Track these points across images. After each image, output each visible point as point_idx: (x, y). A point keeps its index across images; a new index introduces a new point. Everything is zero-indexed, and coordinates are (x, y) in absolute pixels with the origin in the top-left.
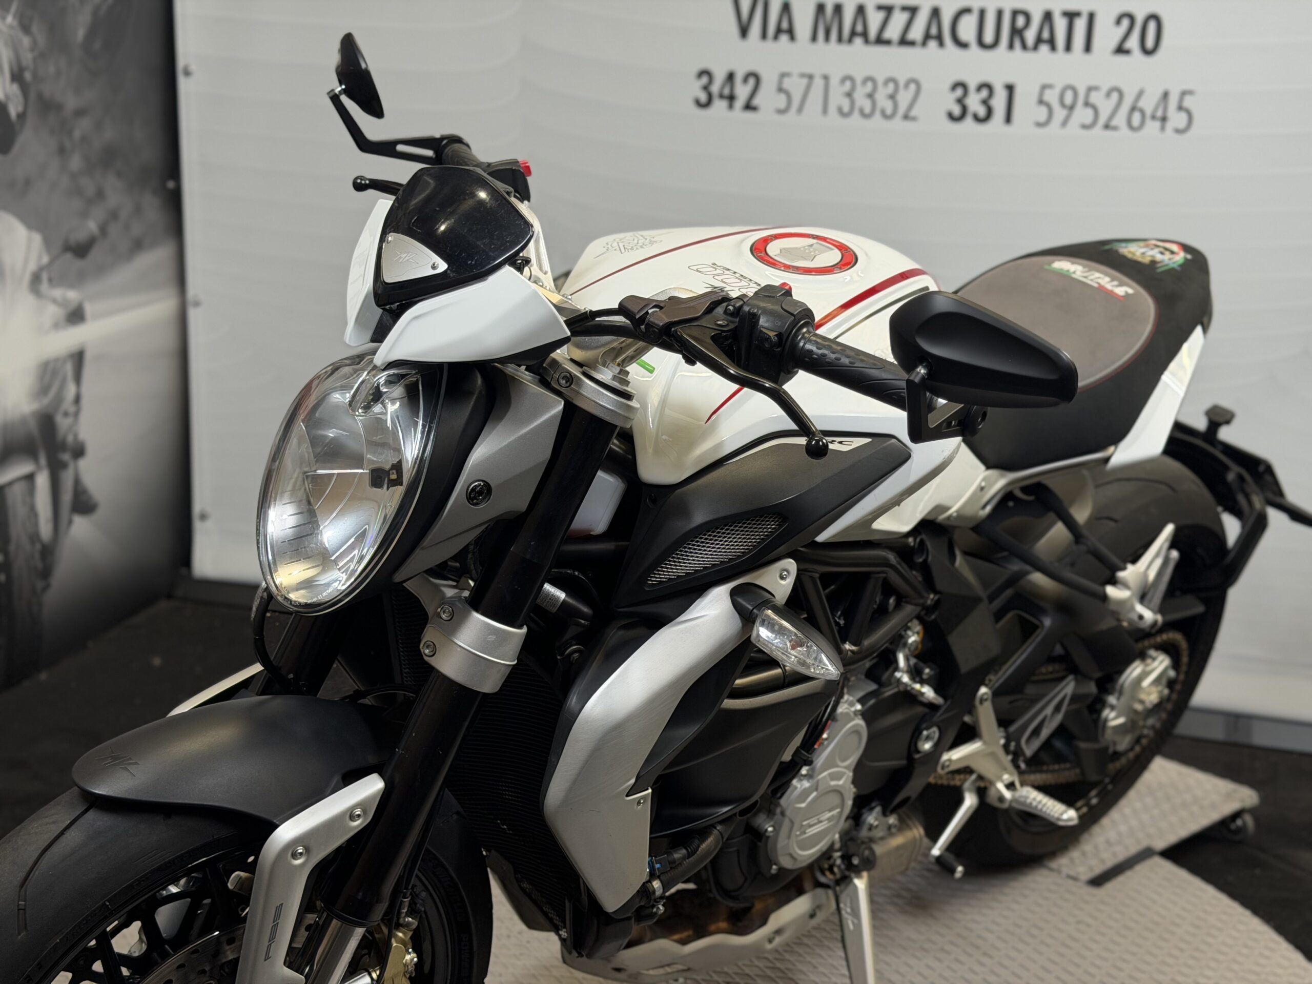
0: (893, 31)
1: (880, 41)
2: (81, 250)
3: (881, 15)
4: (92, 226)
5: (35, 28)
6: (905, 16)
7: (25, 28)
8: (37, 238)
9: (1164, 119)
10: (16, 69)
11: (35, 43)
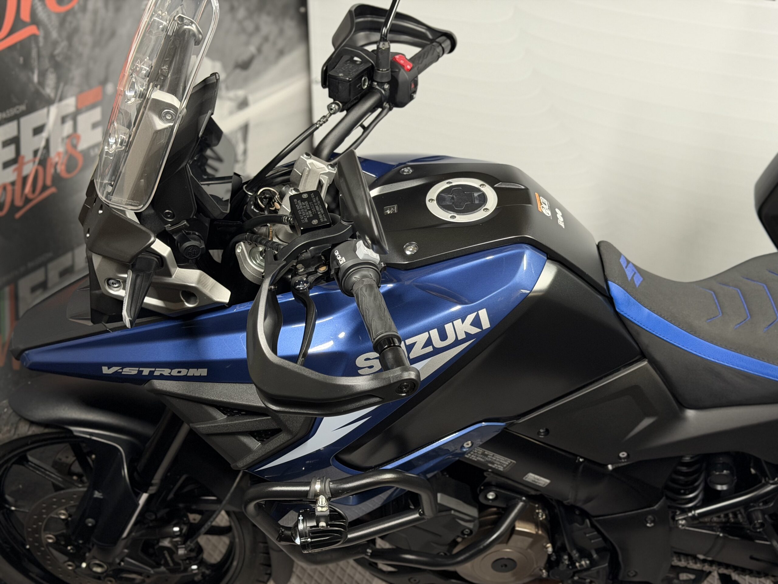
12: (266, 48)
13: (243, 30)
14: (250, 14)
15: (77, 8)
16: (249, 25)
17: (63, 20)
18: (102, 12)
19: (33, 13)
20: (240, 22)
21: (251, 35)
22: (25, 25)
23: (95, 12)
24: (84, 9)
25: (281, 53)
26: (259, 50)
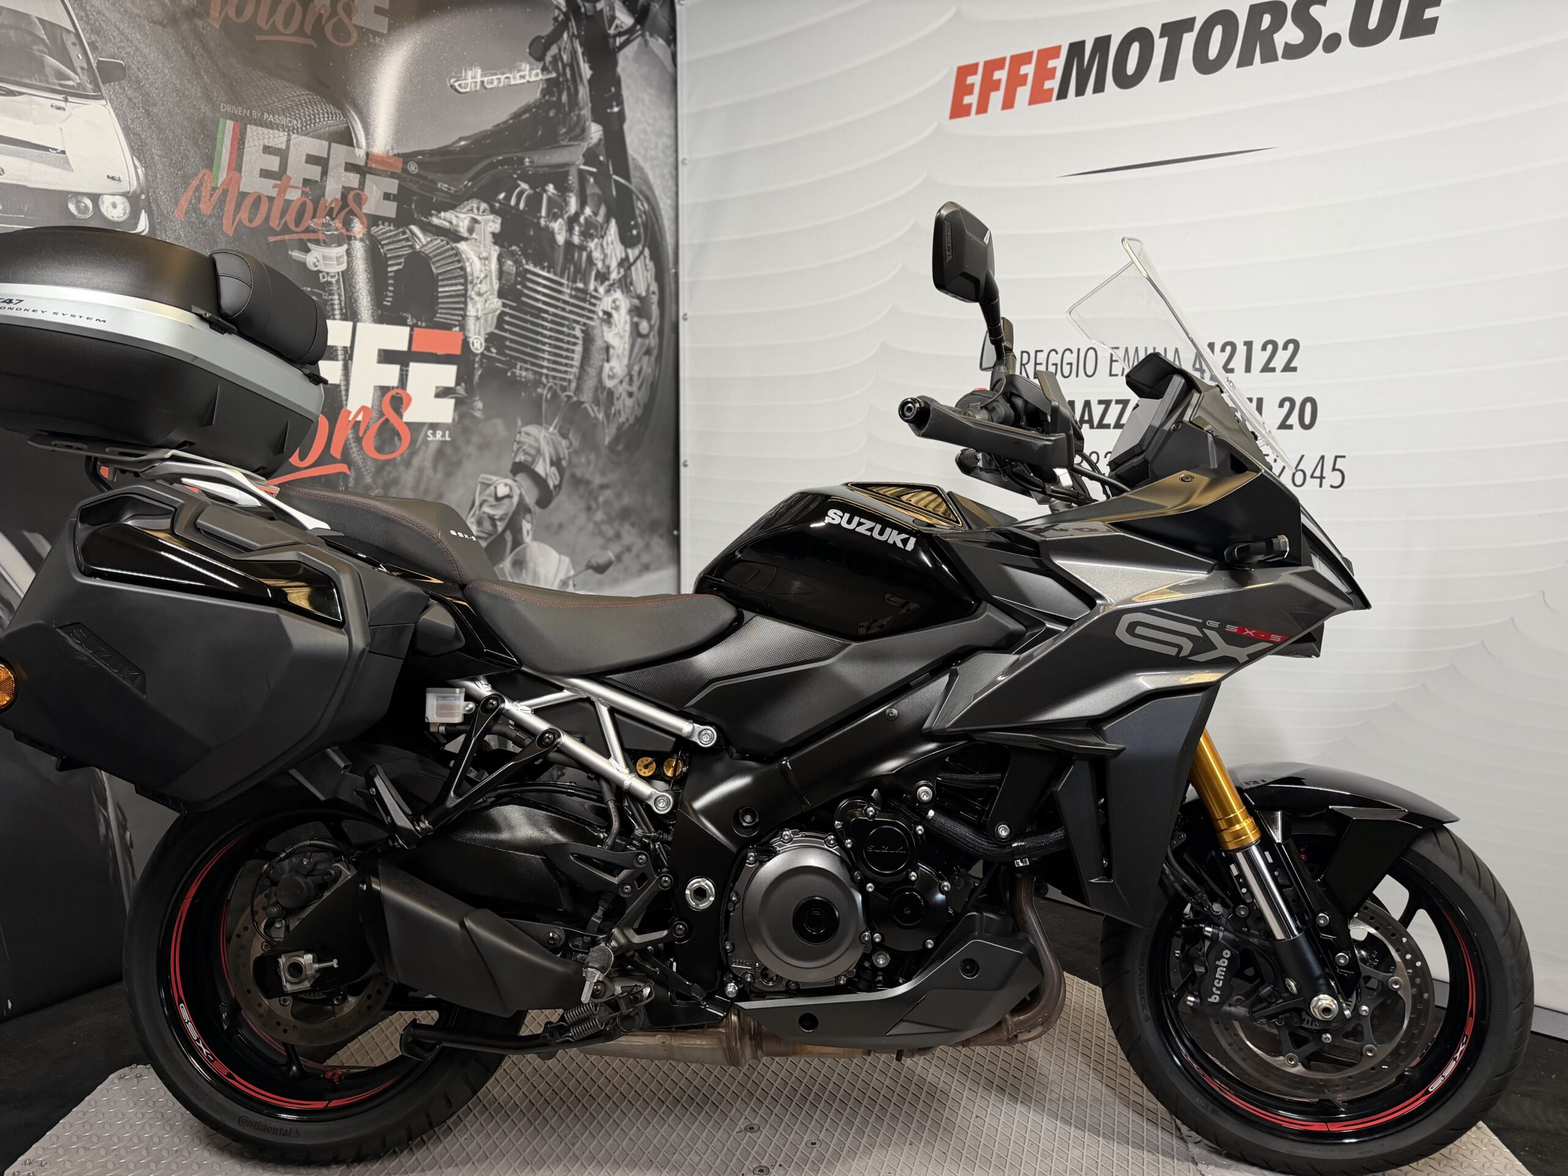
0: (1111, 419)
1: (1102, 425)
2: (601, 569)
3: (1103, 406)
4: (611, 555)
5: (571, 436)
6: (1120, 406)
7: (564, 436)
8: (566, 560)
9: (1322, 478)
10: (554, 459)
11: (571, 444)
12: (627, 558)
13: (601, 533)
14: (610, 520)
15: (398, 459)
16: (610, 531)
17: (381, 467)
18: (429, 472)
19: (346, 451)
20: (597, 524)
21: (609, 540)
22: (334, 460)
23: (421, 470)
24: (408, 464)
25: (646, 568)
26: (619, 558)
